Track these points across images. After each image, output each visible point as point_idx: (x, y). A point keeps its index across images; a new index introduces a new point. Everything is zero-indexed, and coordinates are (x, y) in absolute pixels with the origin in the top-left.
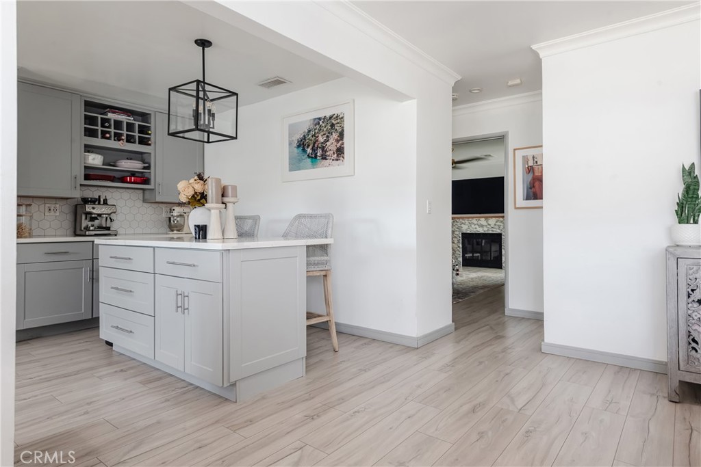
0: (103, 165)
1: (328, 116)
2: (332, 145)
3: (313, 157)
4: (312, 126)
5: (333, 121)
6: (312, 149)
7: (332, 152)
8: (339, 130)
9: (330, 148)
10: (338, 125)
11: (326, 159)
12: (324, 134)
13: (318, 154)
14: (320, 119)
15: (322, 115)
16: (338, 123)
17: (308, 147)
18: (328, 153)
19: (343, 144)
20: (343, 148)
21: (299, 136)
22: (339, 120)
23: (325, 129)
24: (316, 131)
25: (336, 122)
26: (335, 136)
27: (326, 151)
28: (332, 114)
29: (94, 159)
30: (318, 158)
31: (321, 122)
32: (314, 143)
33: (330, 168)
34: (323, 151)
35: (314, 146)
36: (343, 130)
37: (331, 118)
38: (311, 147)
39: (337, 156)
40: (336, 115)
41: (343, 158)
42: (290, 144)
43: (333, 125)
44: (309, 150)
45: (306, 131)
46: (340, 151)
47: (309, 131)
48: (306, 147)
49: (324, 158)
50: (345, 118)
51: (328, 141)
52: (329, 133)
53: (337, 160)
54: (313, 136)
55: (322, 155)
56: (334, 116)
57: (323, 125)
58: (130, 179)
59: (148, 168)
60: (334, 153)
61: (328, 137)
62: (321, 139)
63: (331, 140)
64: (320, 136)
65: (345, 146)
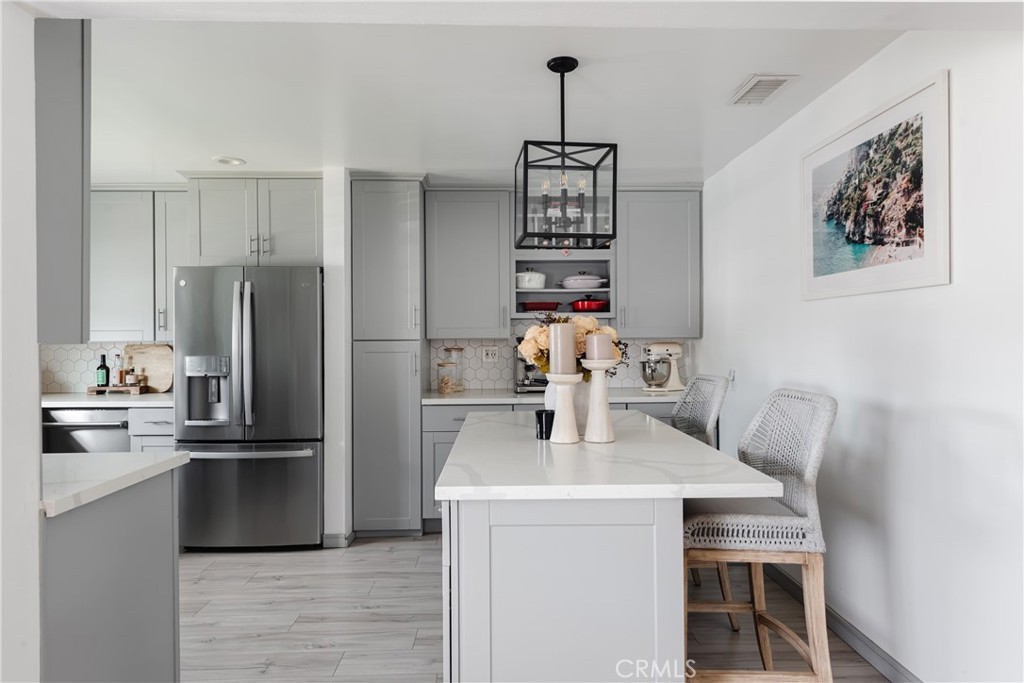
0: (546, 287)
1: (886, 134)
2: (895, 208)
3: (856, 240)
4: (854, 167)
5: (899, 145)
6: (856, 222)
7: (895, 225)
8: (910, 161)
9: (891, 214)
10: (909, 151)
11: (883, 244)
12: (878, 182)
13: (867, 234)
14: (869, 144)
15: (873, 135)
16: (909, 146)
17: (846, 218)
18: (887, 228)
19: (920, 199)
20: (921, 210)
21: (830, 193)
22: (911, 138)
23: (880, 168)
24: (863, 175)
25: (904, 144)
26: (902, 180)
27: (883, 224)
28: (893, 125)
29: (529, 281)
30: (867, 241)
31: (871, 152)
32: (859, 206)
33: (894, 265)
34: (876, 223)
35: (857, 215)
36: (920, 163)
37: (892, 135)
38: (851, 218)
39: (908, 233)
40: (903, 127)
41: (921, 236)
42: (815, 216)
43: (897, 154)
44: (849, 225)
45: (844, 179)
46: (914, 220)
47: (849, 179)
48: (842, 218)
49: (879, 240)
50: (924, 130)
51: (886, 197)
52: (888, 177)
53: (907, 243)
54: (855, 189)
55: (875, 234)
56: (900, 131)
57: (877, 157)
58: (583, 305)
59: (606, 285)
60: (900, 226)
61: (886, 186)
62: (872, 194)
63: (895, 194)
64: (870, 186)
65: (926, 204)
